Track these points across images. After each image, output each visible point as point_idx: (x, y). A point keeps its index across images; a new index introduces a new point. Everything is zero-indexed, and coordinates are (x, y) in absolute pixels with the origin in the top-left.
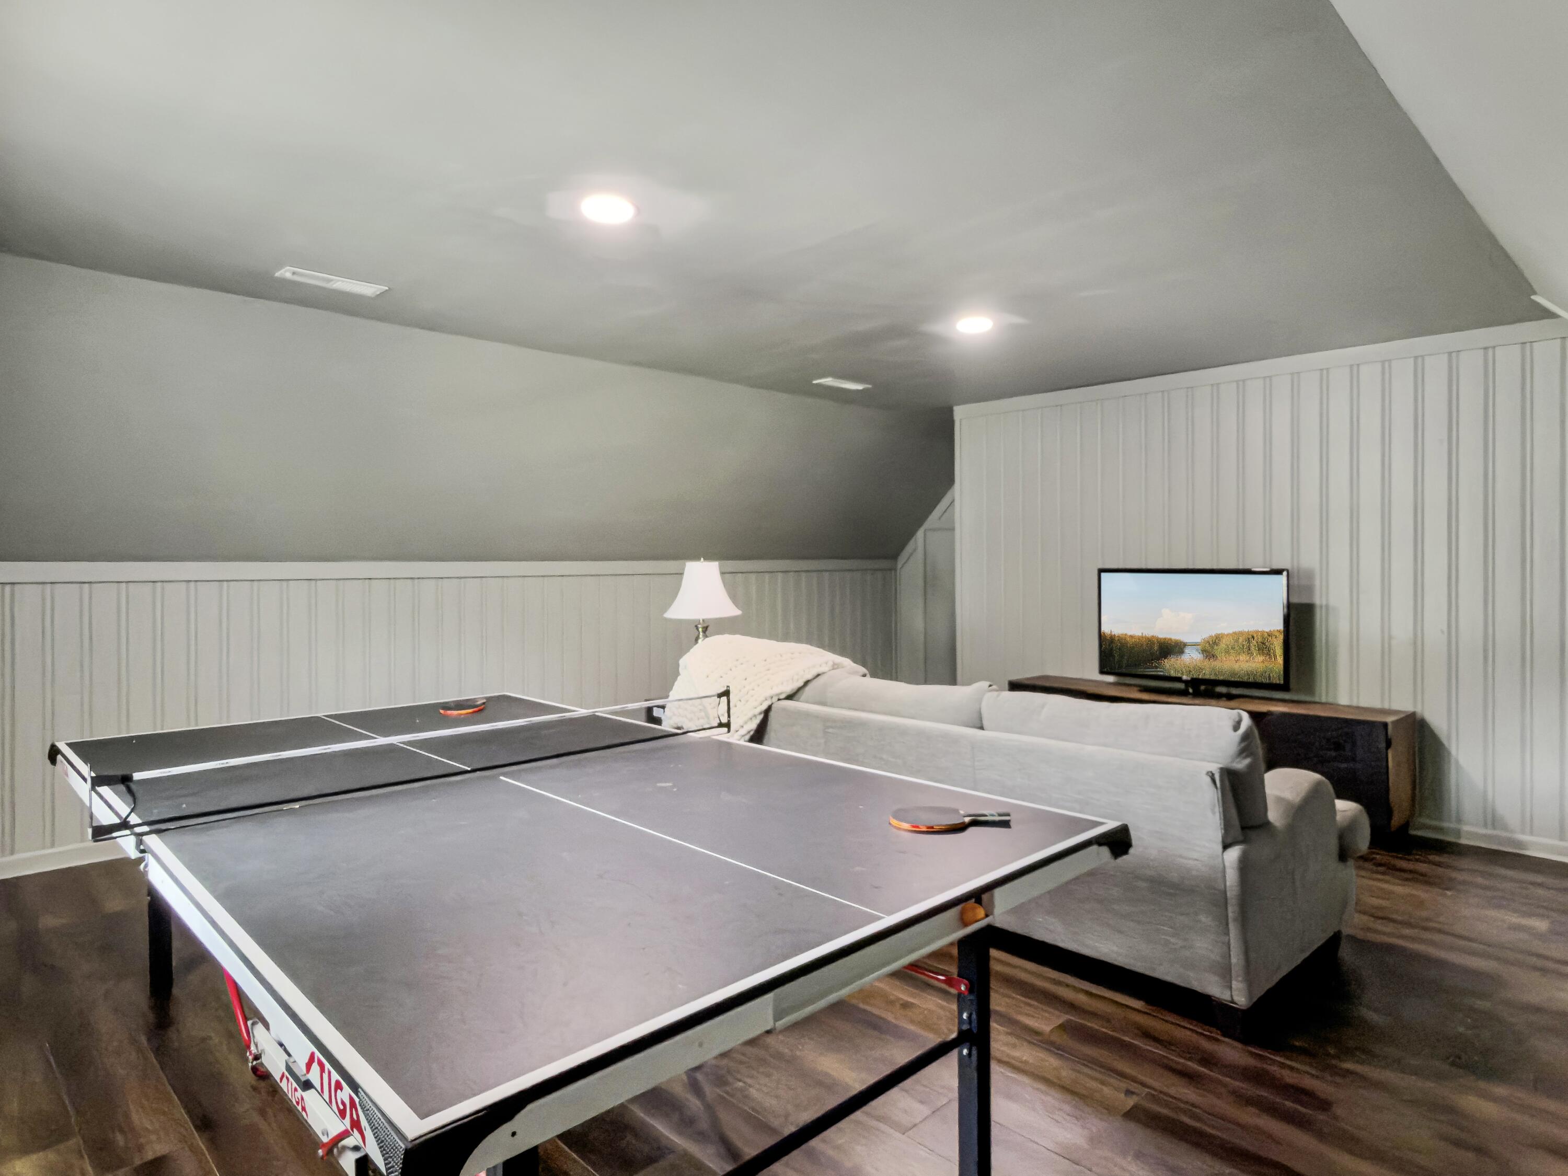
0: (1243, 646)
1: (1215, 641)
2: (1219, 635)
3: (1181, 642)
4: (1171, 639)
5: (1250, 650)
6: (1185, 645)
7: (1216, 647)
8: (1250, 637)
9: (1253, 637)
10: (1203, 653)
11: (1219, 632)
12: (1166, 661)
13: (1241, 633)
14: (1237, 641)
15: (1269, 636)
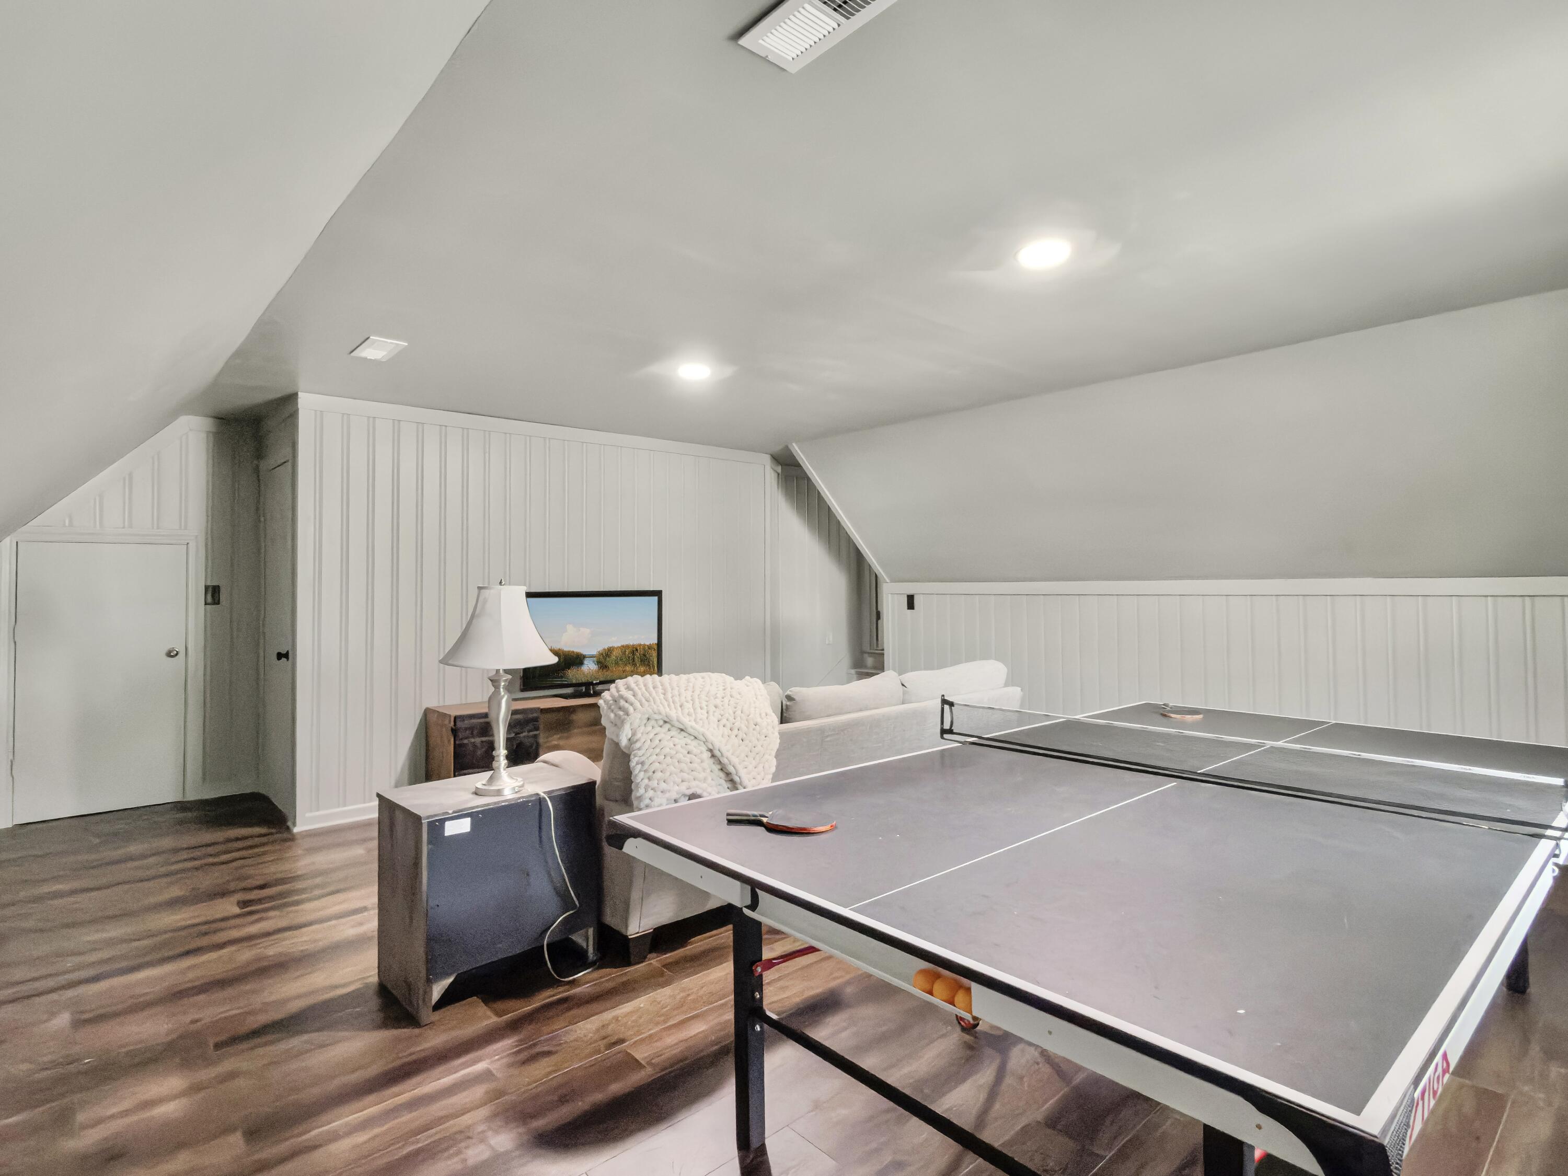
0: (629, 658)
1: (608, 653)
2: (611, 647)
3: (581, 655)
4: (573, 652)
5: (634, 661)
6: (585, 657)
7: (608, 659)
8: (634, 650)
9: (637, 650)
10: (598, 664)
11: (611, 646)
12: (569, 671)
13: (627, 646)
14: (624, 653)
15: (649, 649)
